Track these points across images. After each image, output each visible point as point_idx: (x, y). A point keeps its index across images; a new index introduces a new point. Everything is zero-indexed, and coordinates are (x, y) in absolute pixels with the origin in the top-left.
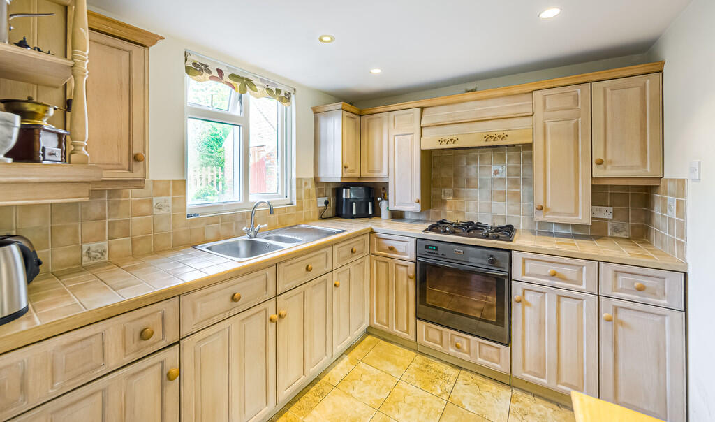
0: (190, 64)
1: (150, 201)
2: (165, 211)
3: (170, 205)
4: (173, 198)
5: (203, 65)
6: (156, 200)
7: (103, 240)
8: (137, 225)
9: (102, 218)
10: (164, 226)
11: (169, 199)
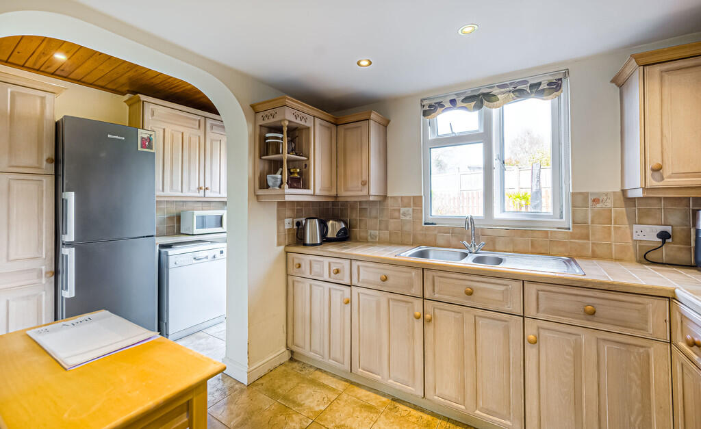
0: (426, 108)
1: (399, 210)
2: (408, 218)
3: (411, 213)
4: (413, 209)
5: (436, 103)
6: (403, 210)
7: (376, 230)
8: (393, 224)
9: (376, 218)
10: (407, 228)
11: (411, 210)
